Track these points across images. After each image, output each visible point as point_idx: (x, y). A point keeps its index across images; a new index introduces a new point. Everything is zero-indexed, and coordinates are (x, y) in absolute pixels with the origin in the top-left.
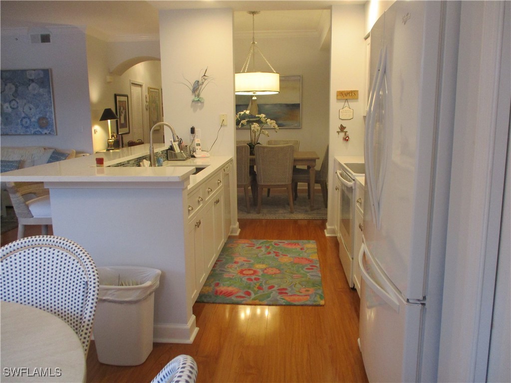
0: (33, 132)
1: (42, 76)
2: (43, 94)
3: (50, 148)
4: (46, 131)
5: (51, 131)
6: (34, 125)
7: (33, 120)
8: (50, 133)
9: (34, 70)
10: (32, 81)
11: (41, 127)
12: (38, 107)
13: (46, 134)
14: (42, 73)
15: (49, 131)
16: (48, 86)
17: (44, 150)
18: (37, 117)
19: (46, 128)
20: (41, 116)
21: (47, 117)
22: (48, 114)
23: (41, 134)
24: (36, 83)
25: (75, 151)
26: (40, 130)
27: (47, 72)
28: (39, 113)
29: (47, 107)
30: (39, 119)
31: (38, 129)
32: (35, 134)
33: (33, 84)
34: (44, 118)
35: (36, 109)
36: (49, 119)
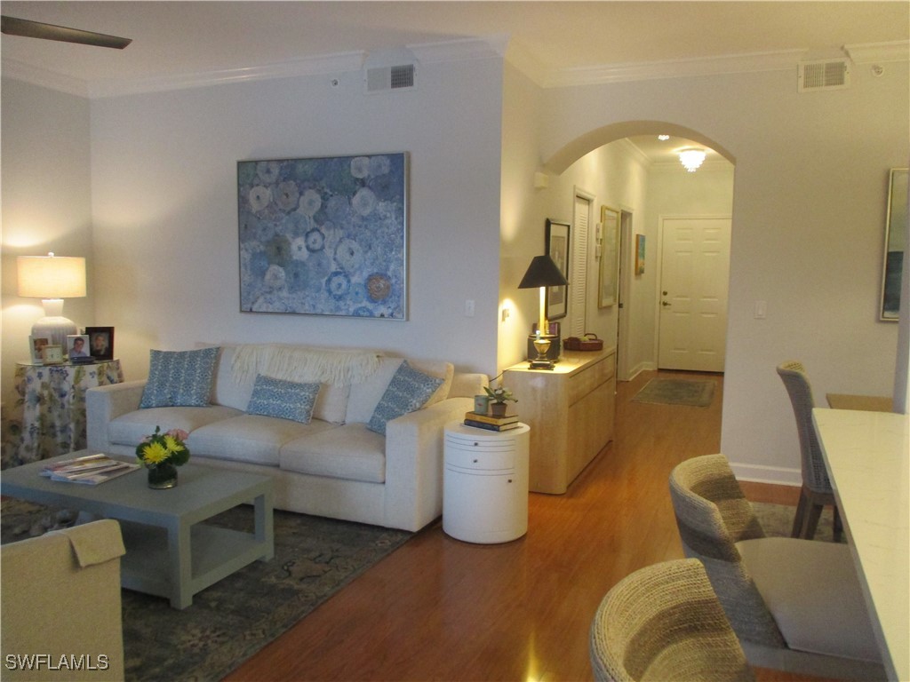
0: (351, 310)
1: (386, 170)
2: (386, 217)
3: (391, 355)
4: (383, 309)
5: (395, 309)
6: (357, 293)
7: (354, 280)
8: (392, 315)
9: (369, 156)
10: (363, 183)
11: (372, 300)
12: (370, 248)
13: (382, 316)
14: (388, 162)
15: (390, 311)
16: (398, 197)
17: (377, 359)
18: (365, 274)
19: (384, 302)
20: (375, 271)
21: (389, 273)
22: (392, 267)
23: (371, 315)
24: (370, 188)
25: (452, 367)
26: (370, 306)
27: (398, 161)
28: (372, 264)
29: (391, 250)
30: (370, 278)
31: (365, 303)
32: (356, 314)
33: (364, 193)
34: (383, 276)
35: (366, 252)
36: (393, 281)
